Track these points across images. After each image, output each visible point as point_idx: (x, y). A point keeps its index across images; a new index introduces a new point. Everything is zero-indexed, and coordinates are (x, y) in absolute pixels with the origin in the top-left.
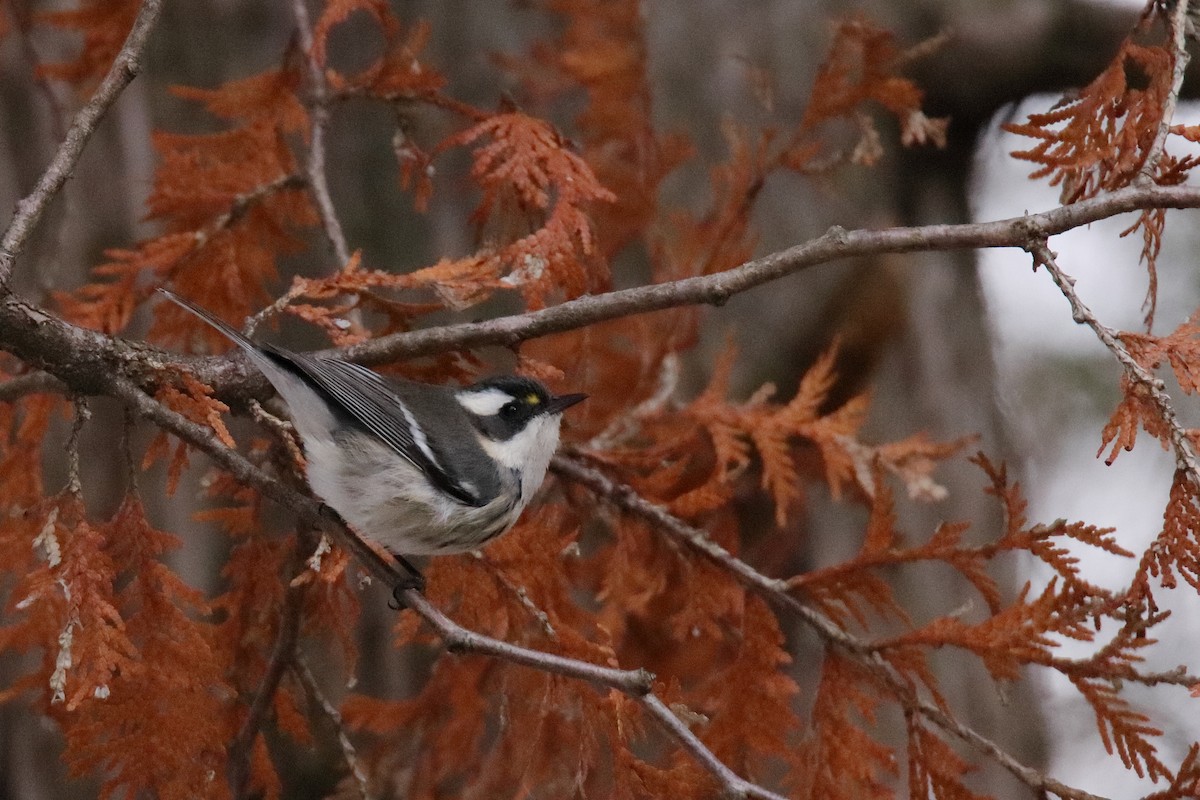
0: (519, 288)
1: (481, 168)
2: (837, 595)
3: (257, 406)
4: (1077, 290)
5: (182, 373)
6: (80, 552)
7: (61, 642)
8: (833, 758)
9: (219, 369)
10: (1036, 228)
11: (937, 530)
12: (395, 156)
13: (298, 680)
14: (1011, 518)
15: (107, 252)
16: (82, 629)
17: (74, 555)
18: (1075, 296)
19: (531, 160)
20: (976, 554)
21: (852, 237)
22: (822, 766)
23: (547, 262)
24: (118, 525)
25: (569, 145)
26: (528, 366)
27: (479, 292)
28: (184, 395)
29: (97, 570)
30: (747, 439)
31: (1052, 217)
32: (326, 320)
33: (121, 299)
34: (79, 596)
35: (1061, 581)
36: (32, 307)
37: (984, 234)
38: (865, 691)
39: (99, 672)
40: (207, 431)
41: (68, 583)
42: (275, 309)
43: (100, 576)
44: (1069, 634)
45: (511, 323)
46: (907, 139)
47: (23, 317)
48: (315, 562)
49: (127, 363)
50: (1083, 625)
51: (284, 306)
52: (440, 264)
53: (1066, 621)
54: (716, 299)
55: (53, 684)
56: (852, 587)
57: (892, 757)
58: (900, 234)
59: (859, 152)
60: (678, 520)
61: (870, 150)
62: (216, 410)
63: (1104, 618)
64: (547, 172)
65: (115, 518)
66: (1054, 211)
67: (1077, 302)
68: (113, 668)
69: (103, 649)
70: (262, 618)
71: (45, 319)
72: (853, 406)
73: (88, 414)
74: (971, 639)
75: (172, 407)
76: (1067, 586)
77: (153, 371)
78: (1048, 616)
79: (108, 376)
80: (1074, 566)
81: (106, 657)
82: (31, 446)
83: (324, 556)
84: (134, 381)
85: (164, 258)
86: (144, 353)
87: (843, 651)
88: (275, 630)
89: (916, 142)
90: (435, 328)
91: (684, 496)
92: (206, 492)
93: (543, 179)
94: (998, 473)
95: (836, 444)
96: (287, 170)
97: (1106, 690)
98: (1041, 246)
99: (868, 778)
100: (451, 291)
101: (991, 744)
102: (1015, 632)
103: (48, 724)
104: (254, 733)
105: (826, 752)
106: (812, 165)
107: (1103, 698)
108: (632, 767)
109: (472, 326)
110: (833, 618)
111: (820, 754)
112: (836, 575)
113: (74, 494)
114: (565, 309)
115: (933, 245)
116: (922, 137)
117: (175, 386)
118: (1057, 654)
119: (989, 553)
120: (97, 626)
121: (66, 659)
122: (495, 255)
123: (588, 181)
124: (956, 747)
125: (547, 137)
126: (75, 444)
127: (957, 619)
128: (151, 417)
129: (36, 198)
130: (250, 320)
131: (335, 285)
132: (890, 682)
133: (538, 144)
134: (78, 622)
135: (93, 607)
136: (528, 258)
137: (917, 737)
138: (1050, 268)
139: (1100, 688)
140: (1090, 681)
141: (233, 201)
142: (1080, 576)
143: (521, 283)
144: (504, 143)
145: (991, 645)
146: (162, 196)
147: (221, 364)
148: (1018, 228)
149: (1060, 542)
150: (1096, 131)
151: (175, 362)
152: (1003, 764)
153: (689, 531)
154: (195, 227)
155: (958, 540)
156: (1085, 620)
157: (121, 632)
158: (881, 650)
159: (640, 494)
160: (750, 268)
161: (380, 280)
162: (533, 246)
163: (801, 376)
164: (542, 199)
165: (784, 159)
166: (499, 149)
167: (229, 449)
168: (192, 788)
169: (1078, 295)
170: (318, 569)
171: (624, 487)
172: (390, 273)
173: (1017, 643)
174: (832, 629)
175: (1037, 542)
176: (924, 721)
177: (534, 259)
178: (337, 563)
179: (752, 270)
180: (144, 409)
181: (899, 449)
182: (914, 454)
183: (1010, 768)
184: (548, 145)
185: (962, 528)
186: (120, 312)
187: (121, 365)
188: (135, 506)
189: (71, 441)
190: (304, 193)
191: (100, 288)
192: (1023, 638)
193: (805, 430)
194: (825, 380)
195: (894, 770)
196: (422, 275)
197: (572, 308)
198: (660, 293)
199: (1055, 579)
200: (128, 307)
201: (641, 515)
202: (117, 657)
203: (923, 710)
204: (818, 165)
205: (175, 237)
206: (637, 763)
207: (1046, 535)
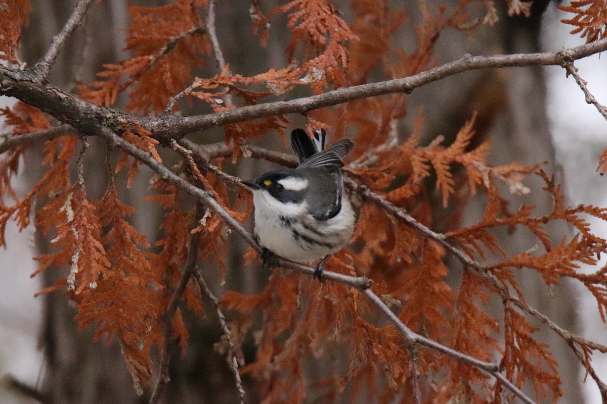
0: (309, 84)
1: (291, 24)
2: (470, 241)
3: (175, 142)
4: (588, 87)
5: (135, 125)
6: (83, 214)
7: (73, 260)
8: (467, 324)
9: (156, 123)
10: (568, 55)
11: (520, 209)
12: (251, 18)
13: (197, 282)
14: (556, 203)
15: (104, 65)
16: (84, 253)
17: (80, 216)
18: (587, 90)
19: (317, 20)
20: (539, 221)
21: (475, 59)
22: (461, 328)
23: (324, 72)
24: (104, 201)
25: (337, 12)
26: (311, 123)
27: (289, 86)
28: (136, 136)
29: (92, 224)
30: (429, 163)
31: (576, 50)
32: (210, 99)
33: (112, 89)
34: (83, 237)
35: (581, 235)
36: (60, 90)
37: (542, 58)
38: (483, 290)
39: (92, 275)
40: (147, 154)
41: (77, 230)
42: (185, 93)
43: (93, 227)
44: (585, 262)
45: (303, 101)
46: (511, 12)
47: (54, 95)
48: (203, 221)
49: (107, 119)
50: (592, 257)
51: (189, 91)
52: (269, 72)
53: (583, 255)
54: (407, 90)
55: (69, 281)
56: (477, 238)
57: (497, 324)
58: (499, 58)
59: (486, 19)
60: (391, 203)
61: (492, 18)
62: (152, 143)
63: (602, 254)
64: (325, 26)
65: (103, 199)
66: (577, 47)
67: (588, 93)
68: (99, 273)
69: (94, 264)
70: (179, 250)
71: (66, 96)
72: (483, 147)
73: (88, 145)
74: (536, 264)
75: (130, 142)
76: (584, 237)
77: (122, 123)
78: (574, 253)
79: (98, 125)
80: (587, 227)
81: (96, 268)
82: (65, 163)
83: (208, 218)
84: (111, 129)
85: (134, 69)
86: (116, 115)
87: (471, 269)
88: (186, 256)
89: (515, 14)
90: (265, 104)
91: (394, 191)
92: (151, 186)
93: (323, 30)
94: (550, 180)
95: (474, 167)
96: (197, 25)
97: (603, 290)
98: (570, 65)
99: (484, 334)
100: (274, 85)
101: (546, 317)
102: (558, 260)
103: (72, 303)
104: (175, 309)
105: (463, 321)
106: (464, 26)
107: (601, 294)
108: (363, 326)
109: (283, 103)
110: (468, 253)
111: (461, 321)
112: (469, 232)
113: (80, 186)
114: (331, 94)
115: (516, 64)
116: (518, 12)
117: (133, 131)
118: (578, 271)
119: (545, 220)
120: (91, 252)
121: (75, 268)
122: (297, 67)
123: (346, 31)
124: (528, 319)
125: (325, 8)
126: (82, 160)
127: (529, 254)
128: (119, 147)
129: (62, 35)
130: (172, 99)
131: (216, 82)
132: (495, 285)
133: (321, 12)
134: (81, 249)
135: (89, 242)
136: (315, 69)
137: (509, 314)
138: (574, 76)
139: (600, 289)
140: (595, 285)
141: (169, 40)
142: (591, 232)
143: (310, 82)
144: (304, 11)
145: (546, 267)
146: (132, 37)
147: (157, 121)
148: (559, 55)
149: (580, 215)
150: (604, 9)
151: (134, 119)
152: (551, 327)
153: (396, 209)
154: (149, 53)
155: (530, 214)
156: (593, 255)
157: (103, 255)
158: (492, 269)
159: (372, 190)
160: (423, 75)
161: (238, 79)
162: (317, 63)
163: (457, 132)
164: (322, 39)
165: (449, 23)
166: (301, 14)
167: (159, 163)
168: (140, 335)
169: (588, 90)
170: (205, 225)
171: (363, 186)
172: (243, 76)
173: (559, 266)
174: (467, 259)
175: (570, 216)
176: (512, 305)
177: (318, 70)
178: (214, 221)
179: (425, 76)
180: (116, 143)
181: (506, 169)
182: (513, 171)
183: (555, 330)
184: (325, 12)
185: (531, 208)
186: (111, 96)
187: (104, 120)
188: (113, 192)
189: (79, 159)
190: (205, 36)
191: (101, 83)
192: (562, 264)
193: (458, 159)
194: (468, 134)
195: (497, 330)
196: (260, 77)
197: (334, 94)
198: (378, 87)
199: (578, 234)
200: (115, 93)
201: (371, 200)
202: (101, 268)
203: (512, 300)
204: (467, 25)
205: (139, 58)
206: (365, 324)
207: (574, 211)
